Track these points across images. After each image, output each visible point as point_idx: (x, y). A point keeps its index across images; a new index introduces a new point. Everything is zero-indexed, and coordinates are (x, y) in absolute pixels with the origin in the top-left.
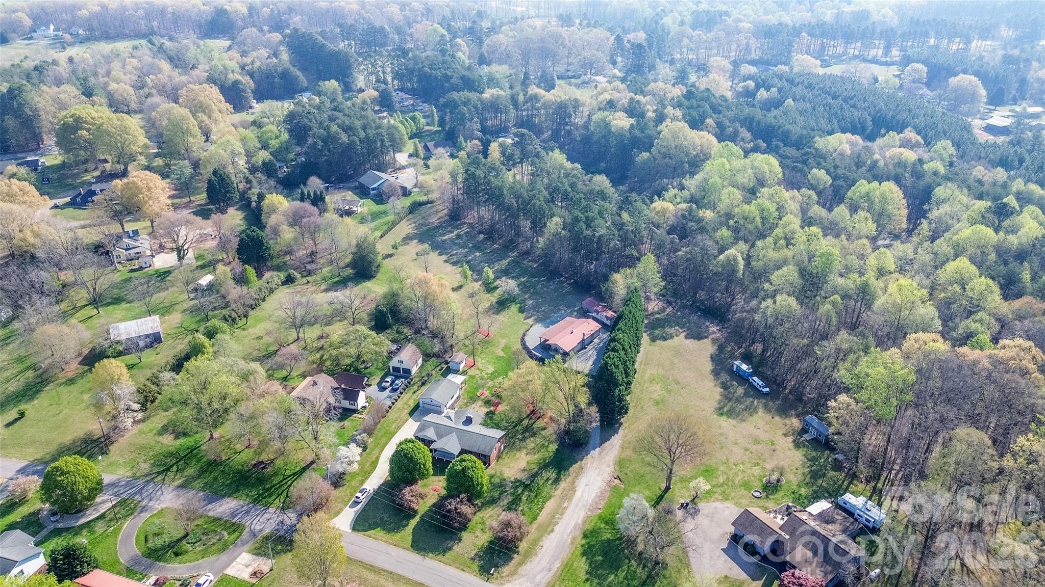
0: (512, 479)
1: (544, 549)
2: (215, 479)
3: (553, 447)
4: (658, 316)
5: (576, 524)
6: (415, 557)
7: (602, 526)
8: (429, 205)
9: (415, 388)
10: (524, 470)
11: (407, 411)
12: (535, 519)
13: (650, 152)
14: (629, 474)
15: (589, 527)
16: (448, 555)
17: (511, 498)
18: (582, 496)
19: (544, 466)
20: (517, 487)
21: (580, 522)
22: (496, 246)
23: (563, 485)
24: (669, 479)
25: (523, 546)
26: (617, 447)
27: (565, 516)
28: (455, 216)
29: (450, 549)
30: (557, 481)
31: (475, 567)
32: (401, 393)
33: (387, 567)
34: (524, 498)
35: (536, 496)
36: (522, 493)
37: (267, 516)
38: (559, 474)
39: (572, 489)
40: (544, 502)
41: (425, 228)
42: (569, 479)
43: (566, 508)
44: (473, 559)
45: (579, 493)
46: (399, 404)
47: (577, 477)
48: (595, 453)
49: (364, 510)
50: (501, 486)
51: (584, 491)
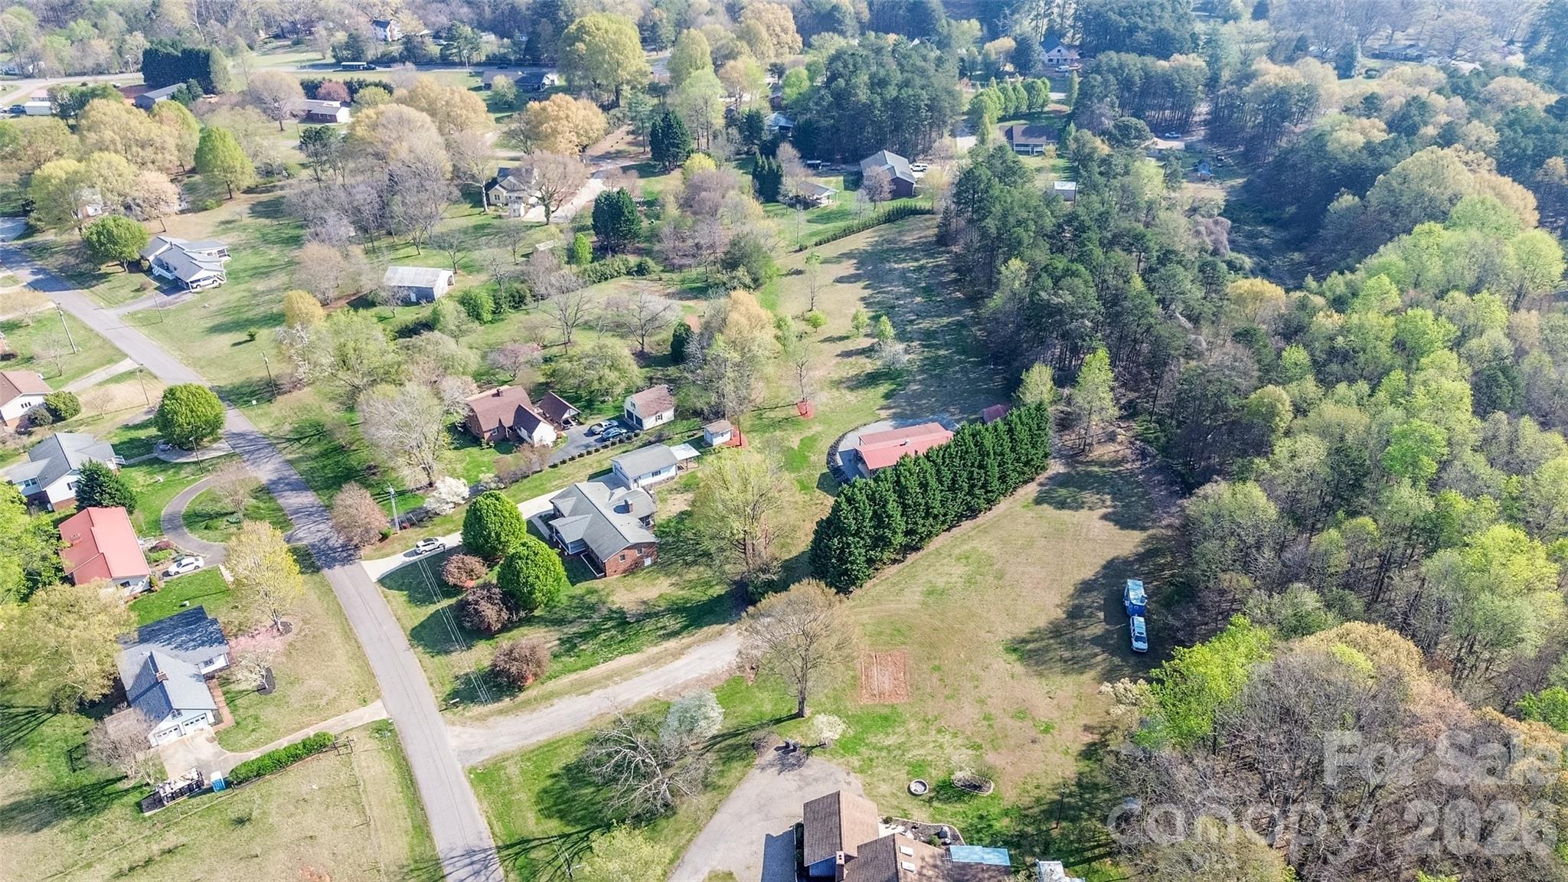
0: (614, 607)
1: (550, 709)
2: (325, 467)
3: (718, 590)
4: (1096, 469)
5: (628, 700)
6: (402, 640)
8: (928, 216)
9: (630, 447)
10: (644, 603)
11: (591, 471)
12: (586, 668)
13: (1362, 197)
16: (437, 659)
17: (586, 628)
18: (678, 669)
19: (676, 609)
20: (611, 619)
21: (636, 700)
22: (958, 294)
23: (672, 644)
25: (531, 692)
27: (624, 684)
28: (942, 238)
29: (447, 652)
30: (674, 634)
31: (448, 688)
32: (606, 447)
33: (363, 639)
34: (603, 636)
35: (621, 641)
36: (608, 630)
37: (322, 526)
38: (685, 628)
39: (677, 655)
40: (622, 654)
41: (886, 246)
42: (688, 640)
43: (639, 674)
44: (457, 678)
45: (678, 663)
46: (587, 459)
47: (700, 641)
49: (414, 565)
50: (592, 608)
51: (687, 664)
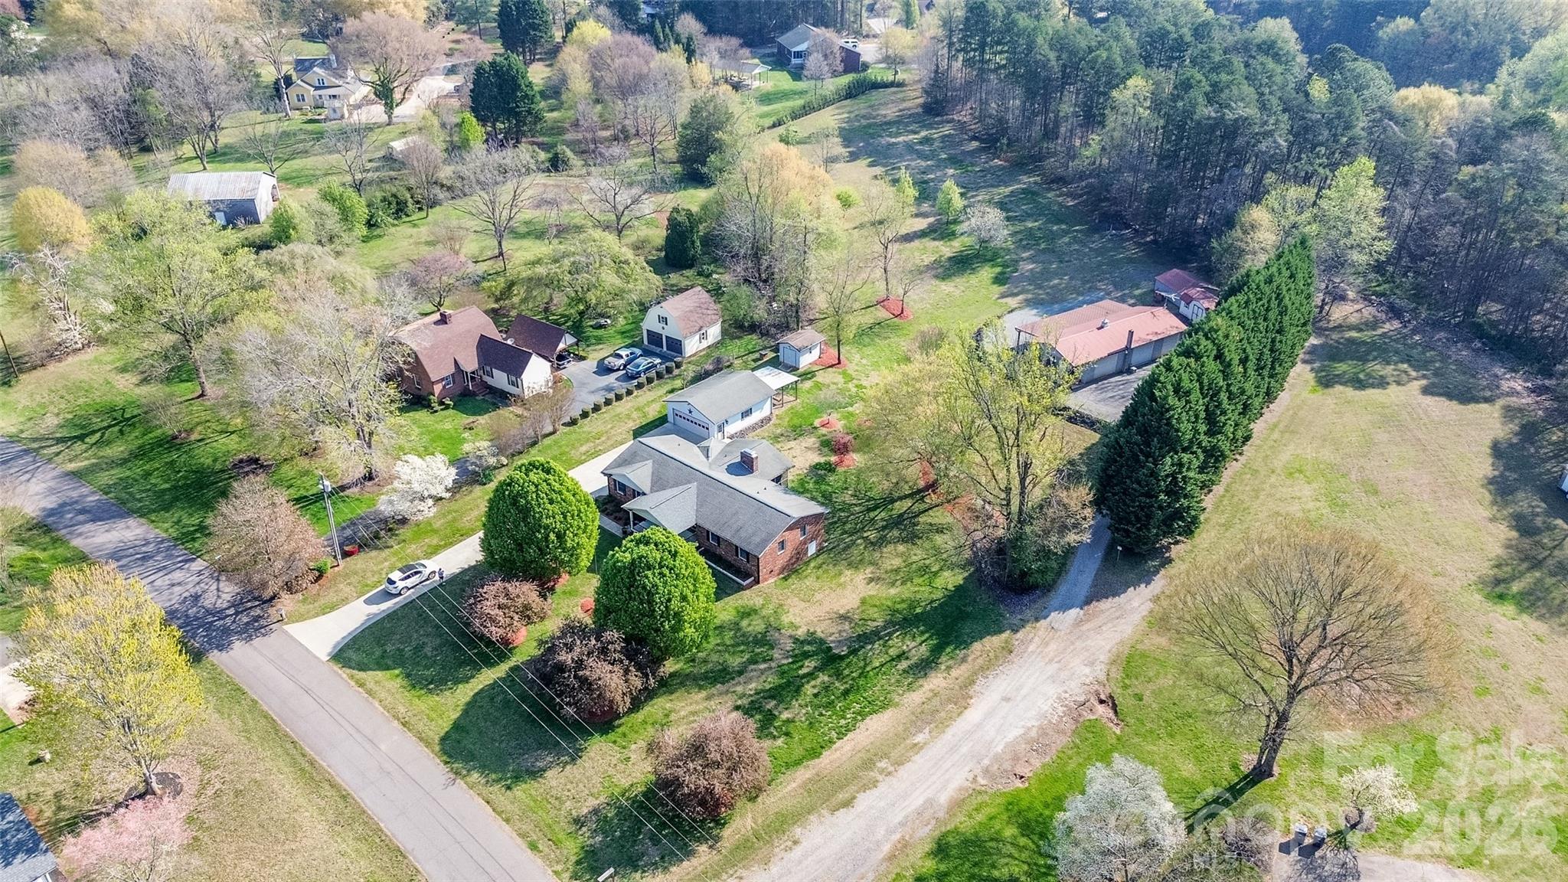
0: (801, 633)
1: (798, 851)
2: (147, 475)
3: (951, 579)
4: (1354, 334)
5: (930, 802)
6: (432, 768)
7: (1010, 832)
8: (893, 90)
9: (678, 383)
10: (844, 618)
11: (633, 425)
12: (814, 753)
13: (1417, 19)
14: (1148, 698)
15: (965, 824)
16: (520, 791)
17: (772, 680)
18: (979, 726)
19: (906, 620)
20: (806, 655)
21: (944, 799)
22: (997, 162)
23: (936, 681)
24: (1272, 743)
25: (741, 823)
26: (1136, 618)
27: (904, 772)
28: (935, 107)
29: (535, 774)
30: (925, 667)
31: (572, 849)
32: (640, 386)
33: (347, 778)
34: (809, 689)
35: (846, 693)
36: (811, 675)
37: (177, 576)
38: (937, 651)
39: (961, 698)
40: (862, 715)
42: (960, 672)
43: (917, 748)
44: (578, 822)
45: (973, 715)
46: (619, 407)
47: (984, 669)
48: (1063, 620)
49: (391, 616)
50: (763, 640)
51: (989, 714)
